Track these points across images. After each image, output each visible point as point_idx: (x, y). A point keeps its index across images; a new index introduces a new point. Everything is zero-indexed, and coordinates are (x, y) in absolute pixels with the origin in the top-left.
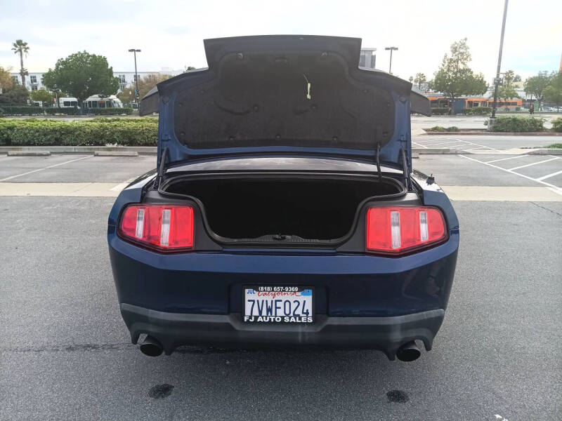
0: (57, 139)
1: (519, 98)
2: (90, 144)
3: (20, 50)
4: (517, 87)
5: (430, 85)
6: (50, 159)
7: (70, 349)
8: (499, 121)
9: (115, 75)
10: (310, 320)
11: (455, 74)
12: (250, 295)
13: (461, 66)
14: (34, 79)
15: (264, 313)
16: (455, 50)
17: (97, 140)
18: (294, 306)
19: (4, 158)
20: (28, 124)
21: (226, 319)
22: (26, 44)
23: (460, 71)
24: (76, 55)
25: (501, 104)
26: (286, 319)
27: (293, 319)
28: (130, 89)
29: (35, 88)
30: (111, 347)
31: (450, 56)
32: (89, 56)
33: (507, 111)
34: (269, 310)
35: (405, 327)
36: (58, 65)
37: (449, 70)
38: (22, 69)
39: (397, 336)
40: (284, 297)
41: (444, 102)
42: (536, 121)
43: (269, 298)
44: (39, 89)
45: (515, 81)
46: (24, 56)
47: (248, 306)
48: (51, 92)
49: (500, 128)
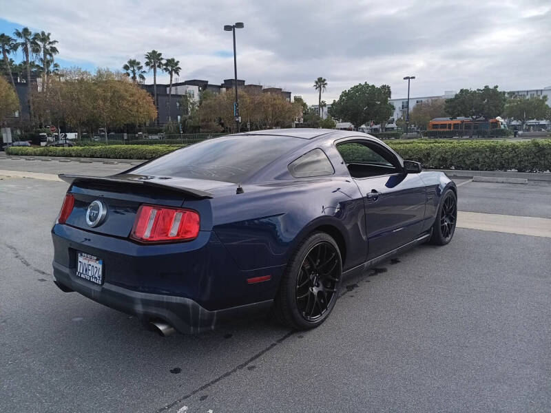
3: (320, 87)
12: (79, 259)
15: (84, 272)
18: (95, 270)
22: (325, 80)
24: (357, 86)
26: (91, 278)
27: (94, 280)
32: (368, 86)
34: (86, 270)
36: (341, 97)
38: (321, 102)
40: (92, 263)
46: (322, 91)
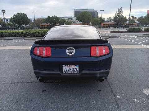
0: (14, 35)
1: (136, 23)
2: (23, 36)
3: (3, 12)
4: (135, 20)
5: (112, 20)
6: (13, 40)
7: (22, 83)
8: (130, 29)
9: (29, 19)
10: (78, 72)
11: (119, 17)
12: (64, 67)
13: (120, 15)
14: (7, 20)
15: (68, 71)
16: (118, 10)
17: (25, 35)
18: (74, 69)
19: (1, 40)
20: (7, 31)
21: (59, 72)
22: (5, 11)
23: (120, 16)
24: (18, 13)
25: (131, 25)
26: (73, 72)
27: (74, 72)
28: (33, 22)
29: (7, 22)
30: (32, 82)
31: (117, 12)
32: (22, 14)
33: (133, 26)
34: (69, 70)
35: (100, 73)
37: (117, 16)
38: (4, 18)
39: (98, 75)
40: (72, 67)
41: (116, 24)
42: (140, 29)
43: (69, 67)
44: (9, 23)
45: (135, 18)
46: (4, 14)
47: (64, 69)
48: (12, 24)
49: (130, 31)
